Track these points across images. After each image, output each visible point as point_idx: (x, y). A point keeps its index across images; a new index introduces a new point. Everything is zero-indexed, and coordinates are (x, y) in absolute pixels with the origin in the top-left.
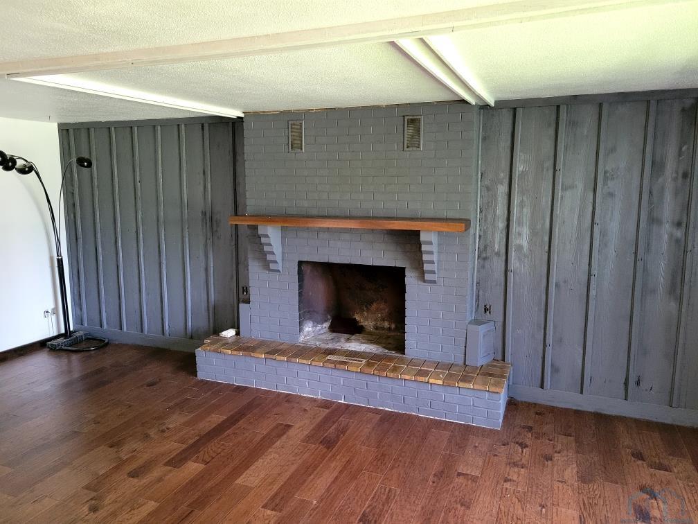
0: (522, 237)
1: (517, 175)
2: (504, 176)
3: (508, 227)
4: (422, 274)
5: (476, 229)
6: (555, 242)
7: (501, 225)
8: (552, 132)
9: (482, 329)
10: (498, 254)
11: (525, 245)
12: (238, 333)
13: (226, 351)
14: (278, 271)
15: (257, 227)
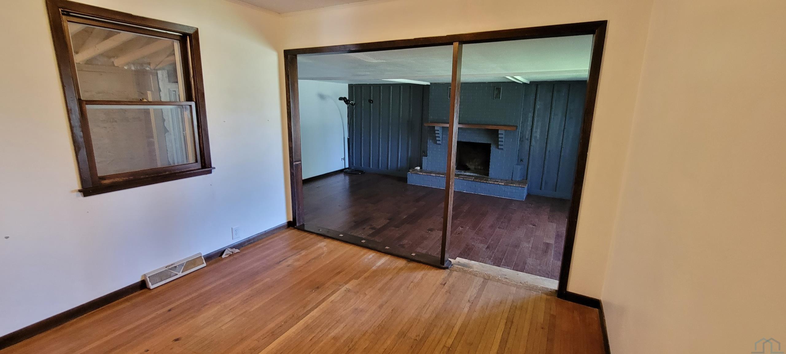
0: (537, 134)
1: (537, 110)
2: (531, 110)
3: (532, 129)
4: (497, 146)
5: (520, 129)
6: (550, 135)
7: (529, 128)
8: (551, 94)
9: (519, 167)
10: (527, 139)
11: (538, 136)
12: (421, 168)
13: (420, 173)
14: (440, 144)
15: (434, 127)
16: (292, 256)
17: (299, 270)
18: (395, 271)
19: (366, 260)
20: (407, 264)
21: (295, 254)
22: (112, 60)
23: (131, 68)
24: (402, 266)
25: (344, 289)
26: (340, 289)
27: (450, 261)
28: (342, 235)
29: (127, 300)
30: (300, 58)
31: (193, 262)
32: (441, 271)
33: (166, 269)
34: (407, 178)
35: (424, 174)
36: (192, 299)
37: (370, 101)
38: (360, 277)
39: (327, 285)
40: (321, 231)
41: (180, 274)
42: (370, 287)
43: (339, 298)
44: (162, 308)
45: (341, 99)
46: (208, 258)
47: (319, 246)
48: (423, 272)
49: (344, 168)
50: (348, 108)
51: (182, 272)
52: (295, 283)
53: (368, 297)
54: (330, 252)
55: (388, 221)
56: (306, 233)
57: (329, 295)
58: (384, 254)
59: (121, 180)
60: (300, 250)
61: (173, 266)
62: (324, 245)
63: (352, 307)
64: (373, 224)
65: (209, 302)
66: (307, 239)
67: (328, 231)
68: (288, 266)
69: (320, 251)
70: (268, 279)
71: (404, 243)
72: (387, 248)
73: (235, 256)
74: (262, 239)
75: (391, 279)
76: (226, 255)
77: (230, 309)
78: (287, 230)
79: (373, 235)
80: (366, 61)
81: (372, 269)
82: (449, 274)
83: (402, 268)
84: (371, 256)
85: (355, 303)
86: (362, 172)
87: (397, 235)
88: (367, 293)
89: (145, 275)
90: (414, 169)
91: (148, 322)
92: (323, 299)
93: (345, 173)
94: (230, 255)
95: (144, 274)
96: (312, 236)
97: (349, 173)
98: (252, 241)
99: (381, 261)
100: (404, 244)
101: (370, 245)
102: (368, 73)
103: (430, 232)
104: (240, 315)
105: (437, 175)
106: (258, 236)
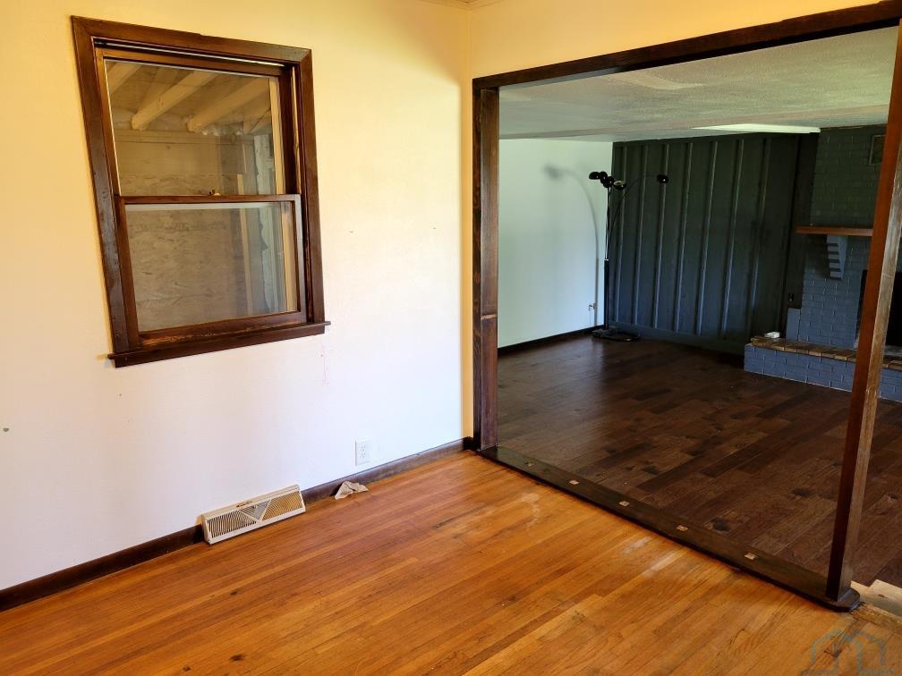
12: (783, 335)
13: (778, 347)
14: (839, 279)
15: (824, 237)
16: (464, 515)
17: (478, 549)
18: (700, 592)
19: (628, 551)
20: (732, 577)
21: (472, 511)
22: (186, 120)
23: (212, 133)
24: (718, 581)
25: (570, 612)
26: (563, 611)
27: (856, 593)
28: (575, 483)
29: (171, 560)
30: (506, 95)
31: (282, 502)
32: (828, 615)
33: (238, 509)
34: (743, 357)
35: (790, 350)
36: (272, 578)
37: (660, 178)
38: (609, 591)
39: (532, 597)
40: (530, 467)
41: (261, 523)
42: (633, 622)
43: (557, 633)
44: (222, 587)
45: (594, 176)
46: (311, 496)
47: (523, 500)
48: (772, 610)
49: (592, 325)
50: (609, 194)
51: (264, 519)
52: (467, 577)
53: (626, 645)
54: (547, 518)
55: (688, 457)
56: (498, 468)
57: (536, 621)
58: (672, 542)
59: (173, 340)
60: (483, 504)
61: (249, 506)
62: (534, 499)
63: (587, 663)
64: (650, 461)
65: (303, 588)
66: (501, 481)
67: (548, 468)
68: (455, 537)
69: (525, 513)
70: (413, 560)
71: (726, 518)
72: (681, 528)
73: (359, 499)
74: (412, 469)
75: (686, 611)
76: (343, 494)
77: (337, 613)
78: (462, 455)
79: (648, 487)
80: (653, 89)
81: (639, 576)
82: (851, 627)
83: (717, 586)
84: (640, 543)
85: (595, 654)
86: (635, 338)
87: (712, 495)
88: (624, 634)
89: (202, 517)
90: (763, 336)
91: (198, 609)
92: (522, 628)
93: (595, 337)
94: (349, 496)
95: (201, 513)
96: (512, 476)
97: (604, 338)
98: (392, 472)
99: (665, 560)
100: (728, 521)
101: (640, 516)
102: (659, 116)
103: (798, 498)
104: (353, 630)
105: (827, 355)
106: (403, 463)
